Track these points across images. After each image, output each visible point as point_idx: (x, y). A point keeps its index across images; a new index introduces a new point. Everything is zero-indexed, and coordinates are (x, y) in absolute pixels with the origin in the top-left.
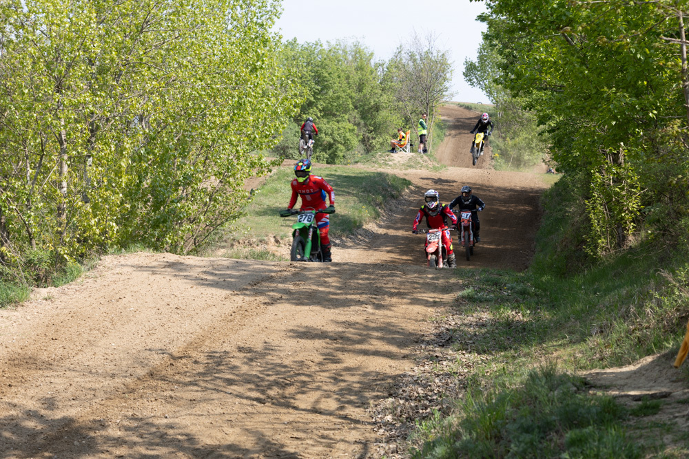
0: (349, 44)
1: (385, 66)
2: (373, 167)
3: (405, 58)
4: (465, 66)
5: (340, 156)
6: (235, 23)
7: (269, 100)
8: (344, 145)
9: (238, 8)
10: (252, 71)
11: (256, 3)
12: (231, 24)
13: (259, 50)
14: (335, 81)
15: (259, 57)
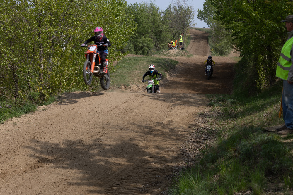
5: (146, 52)
8: (147, 47)
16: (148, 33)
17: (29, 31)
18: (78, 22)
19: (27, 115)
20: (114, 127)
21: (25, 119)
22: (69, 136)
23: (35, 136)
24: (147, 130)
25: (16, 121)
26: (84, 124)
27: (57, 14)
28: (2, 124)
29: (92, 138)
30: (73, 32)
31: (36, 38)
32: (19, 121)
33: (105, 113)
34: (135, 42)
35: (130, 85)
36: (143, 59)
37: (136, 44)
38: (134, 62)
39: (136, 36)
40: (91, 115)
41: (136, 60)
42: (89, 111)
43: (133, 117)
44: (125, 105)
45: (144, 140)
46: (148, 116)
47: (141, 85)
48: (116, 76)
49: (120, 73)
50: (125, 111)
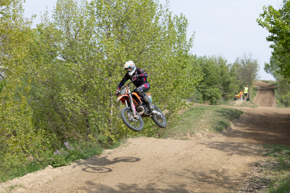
0: (217, 57)
1: (232, 65)
2: (228, 106)
3: (240, 62)
4: (264, 65)
5: (214, 102)
6: (175, 50)
7: (188, 80)
8: (215, 97)
9: (176, 44)
10: (182, 69)
11: (183, 42)
12: (173, 50)
13: (185, 60)
14: (212, 71)
15: (185, 63)
16: (216, 84)
31: (106, 87)
33: (165, 159)
34: (204, 93)
35: (196, 132)
36: (209, 108)
37: (204, 94)
38: (201, 111)
39: (205, 86)
40: (152, 160)
41: (203, 109)
42: (150, 157)
43: (191, 164)
44: (185, 151)
45: (199, 187)
46: (206, 163)
47: (205, 133)
48: (183, 124)
49: (187, 121)
50: (184, 158)
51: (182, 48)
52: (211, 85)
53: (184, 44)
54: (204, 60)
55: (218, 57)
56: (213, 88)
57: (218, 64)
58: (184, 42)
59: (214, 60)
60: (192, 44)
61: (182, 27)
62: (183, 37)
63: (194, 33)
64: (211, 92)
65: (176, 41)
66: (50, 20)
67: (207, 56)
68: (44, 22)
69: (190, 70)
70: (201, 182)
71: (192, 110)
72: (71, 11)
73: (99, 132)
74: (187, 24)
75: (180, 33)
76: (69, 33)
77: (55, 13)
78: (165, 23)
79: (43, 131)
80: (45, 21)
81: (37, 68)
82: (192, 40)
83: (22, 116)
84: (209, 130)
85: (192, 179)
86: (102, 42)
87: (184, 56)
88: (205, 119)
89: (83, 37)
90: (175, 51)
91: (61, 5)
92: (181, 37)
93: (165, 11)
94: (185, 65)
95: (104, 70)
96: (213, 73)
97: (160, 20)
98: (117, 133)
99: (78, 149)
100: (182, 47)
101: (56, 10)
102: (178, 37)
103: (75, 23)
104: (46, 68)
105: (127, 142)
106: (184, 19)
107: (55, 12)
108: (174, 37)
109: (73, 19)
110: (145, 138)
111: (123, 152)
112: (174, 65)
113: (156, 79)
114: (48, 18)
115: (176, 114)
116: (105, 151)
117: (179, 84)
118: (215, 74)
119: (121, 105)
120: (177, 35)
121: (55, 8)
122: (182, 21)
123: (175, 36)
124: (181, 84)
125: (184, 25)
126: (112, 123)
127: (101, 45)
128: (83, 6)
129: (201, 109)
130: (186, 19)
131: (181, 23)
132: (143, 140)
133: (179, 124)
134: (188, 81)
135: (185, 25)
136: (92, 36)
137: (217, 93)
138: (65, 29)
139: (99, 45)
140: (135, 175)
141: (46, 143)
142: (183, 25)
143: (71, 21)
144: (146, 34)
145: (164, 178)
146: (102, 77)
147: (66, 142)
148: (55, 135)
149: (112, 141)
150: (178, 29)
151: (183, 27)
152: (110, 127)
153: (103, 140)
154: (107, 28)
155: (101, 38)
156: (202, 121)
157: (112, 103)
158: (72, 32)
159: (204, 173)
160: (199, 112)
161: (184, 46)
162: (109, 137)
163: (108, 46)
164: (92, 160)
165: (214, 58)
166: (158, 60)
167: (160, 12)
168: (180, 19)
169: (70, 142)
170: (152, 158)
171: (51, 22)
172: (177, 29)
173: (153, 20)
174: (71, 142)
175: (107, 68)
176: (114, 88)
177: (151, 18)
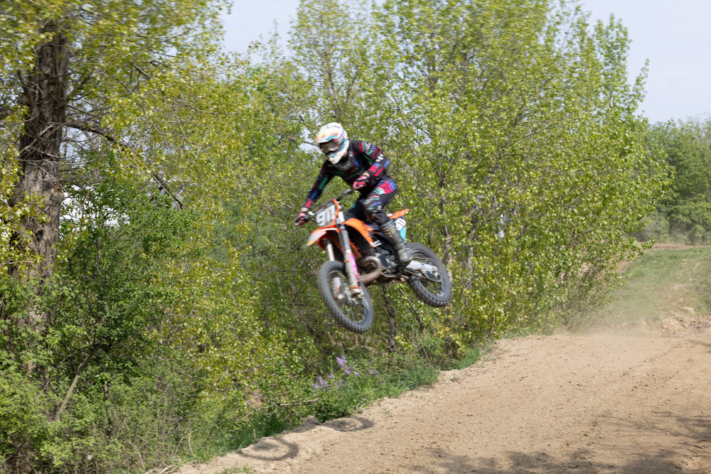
0: (702, 121)
5: (698, 237)
6: (598, 109)
7: (638, 183)
8: (702, 225)
9: (601, 94)
10: (620, 156)
11: (618, 88)
12: (595, 110)
13: (626, 134)
14: (690, 160)
15: (627, 141)
16: (702, 191)
17: (418, 195)
18: (531, 173)
19: (415, 393)
20: (621, 421)
21: (409, 403)
22: (512, 443)
23: (435, 443)
24: (701, 430)
25: (391, 407)
26: (547, 416)
27: (481, 155)
28: (359, 412)
29: (569, 449)
30: (521, 197)
31: (434, 213)
32: (396, 408)
33: (598, 388)
34: (673, 215)
35: (662, 317)
36: (691, 253)
37: (674, 218)
38: (670, 262)
39: (674, 198)
40: (565, 393)
41: (675, 257)
42: (560, 384)
43: (668, 396)
44: (647, 367)
45: (695, 454)
46: (705, 394)
47: (687, 319)
48: (626, 298)
49: (635, 290)
50: (647, 383)
51: (617, 104)
52: (691, 195)
53: (622, 92)
54: (669, 131)
55: (705, 122)
56: (695, 202)
57: (706, 138)
58: (623, 89)
59: (693, 130)
60: (642, 92)
61: (614, 51)
62: (618, 75)
63: (647, 64)
64: (691, 212)
65: (600, 86)
66: (283, 55)
67: (676, 121)
68: (270, 61)
69: (640, 159)
70: (700, 442)
71: (646, 260)
72: (334, 28)
73: (421, 328)
74: (627, 42)
75: (611, 66)
76: (332, 84)
77: (296, 37)
78: (574, 41)
79: (282, 331)
80: (273, 58)
81: (259, 176)
82: (643, 81)
83: (228, 297)
84: (695, 310)
85: (676, 434)
86: (417, 101)
87: (623, 122)
88: (683, 283)
89: (370, 92)
90: (599, 113)
91: (309, 15)
92: (612, 75)
93: (573, 12)
94: (627, 147)
95: (425, 172)
96: (695, 164)
97: (560, 36)
98: (466, 329)
99: (371, 372)
100: (618, 101)
101: (296, 28)
102: (605, 75)
103: (347, 59)
104: (280, 175)
105: (497, 350)
106: (618, 30)
107: (294, 32)
108: (597, 76)
109: (340, 47)
110: (539, 337)
111: (488, 375)
112: (602, 149)
113: (557, 188)
114: (279, 50)
115: (609, 272)
116: (444, 375)
117: (614, 195)
118: (698, 164)
119: (472, 258)
120: (602, 71)
121: (296, 24)
122: (613, 34)
123: (598, 73)
124: (620, 194)
125: (619, 44)
126: (452, 302)
127: (414, 108)
128: (364, 13)
129: (671, 257)
130: (624, 30)
131: (610, 41)
132: (535, 342)
133: (618, 299)
134: (638, 186)
135: (623, 45)
136: (393, 88)
137: (706, 214)
138: (321, 75)
139: (410, 108)
140: (526, 431)
141: (291, 362)
142: (615, 44)
143: (335, 53)
144: (527, 74)
145: (601, 436)
146: (423, 189)
147: (341, 357)
148: (310, 341)
149: (456, 350)
150: (605, 56)
151: (618, 51)
152: (448, 312)
153: (434, 348)
154: (428, 65)
155: (415, 91)
156: (677, 287)
157: (450, 254)
158: (340, 80)
159: (705, 419)
160: (665, 265)
161: (622, 99)
162: (448, 340)
163: (435, 109)
164: (413, 399)
165: (695, 125)
166: (559, 137)
167: (557, 15)
168: (610, 31)
169: (350, 357)
170: (564, 387)
171: (287, 58)
172: (603, 56)
173: (541, 38)
174: (354, 358)
175: (433, 164)
176: (454, 215)
177: (536, 33)
